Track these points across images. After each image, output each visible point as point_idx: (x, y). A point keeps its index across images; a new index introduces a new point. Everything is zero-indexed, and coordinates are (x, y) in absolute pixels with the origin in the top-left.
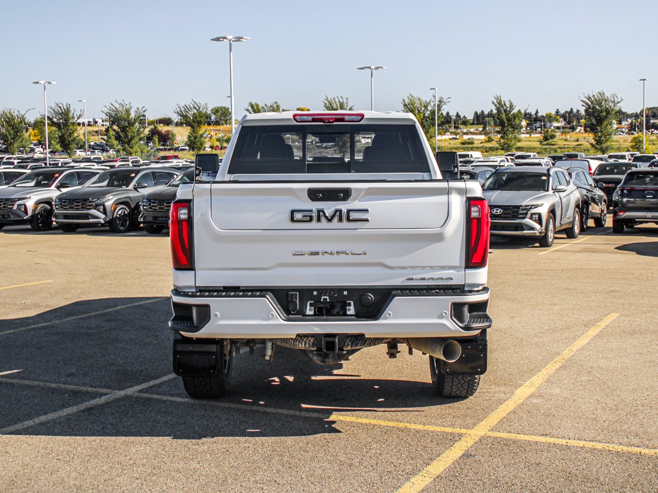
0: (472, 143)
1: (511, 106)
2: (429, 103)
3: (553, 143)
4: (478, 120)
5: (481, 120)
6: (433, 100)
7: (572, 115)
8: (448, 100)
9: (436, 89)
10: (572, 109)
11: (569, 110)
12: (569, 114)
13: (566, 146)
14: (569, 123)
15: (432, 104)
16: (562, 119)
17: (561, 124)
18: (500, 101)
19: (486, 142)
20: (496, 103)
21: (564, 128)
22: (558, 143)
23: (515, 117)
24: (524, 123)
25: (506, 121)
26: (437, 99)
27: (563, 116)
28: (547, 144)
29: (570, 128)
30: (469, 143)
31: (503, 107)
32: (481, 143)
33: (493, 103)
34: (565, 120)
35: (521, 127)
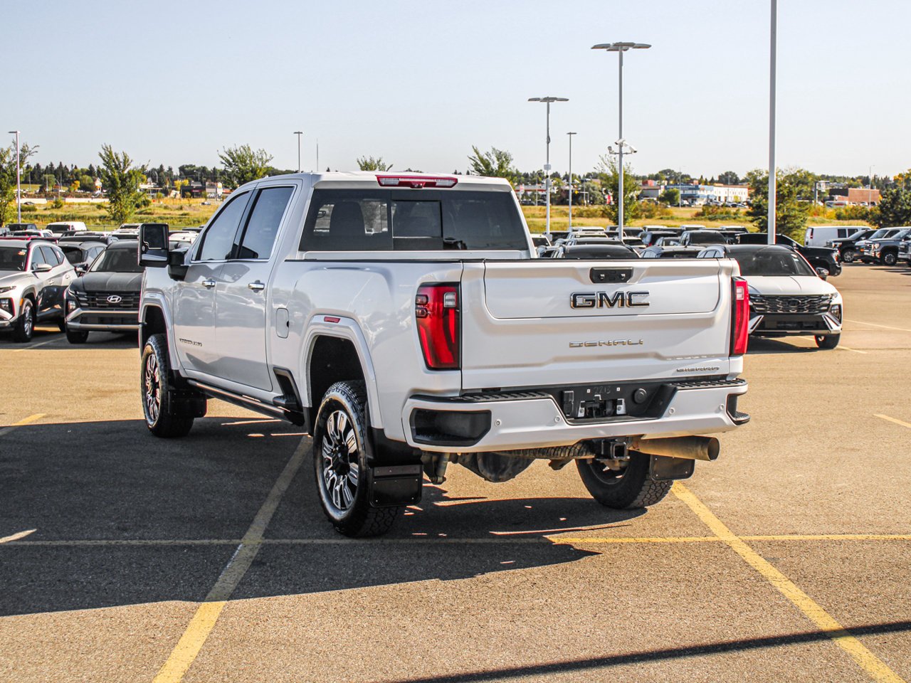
0: (34, 209)
1: (126, 161)
2: (8, 152)
3: (149, 211)
4: (32, 178)
5: (36, 177)
6: (13, 147)
7: (163, 173)
8: (36, 149)
9: (18, 132)
10: (161, 166)
11: (157, 167)
12: (158, 173)
13: (169, 216)
14: (160, 184)
15: (11, 154)
16: (149, 179)
17: (150, 185)
18: (111, 152)
19: (53, 208)
20: (104, 155)
21: (154, 191)
22: (156, 211)
23: (130, 176)
24: (98, 183)
25: (118, 180)
26: (20, 147)
27: (150, 174)
28: (141, 213)
29: (162, 191)
30: (29, 210)
31: (114, 161)
32: (45, 209)
33: (101, 155)
34: (154, 180)
35: (96, 188)
